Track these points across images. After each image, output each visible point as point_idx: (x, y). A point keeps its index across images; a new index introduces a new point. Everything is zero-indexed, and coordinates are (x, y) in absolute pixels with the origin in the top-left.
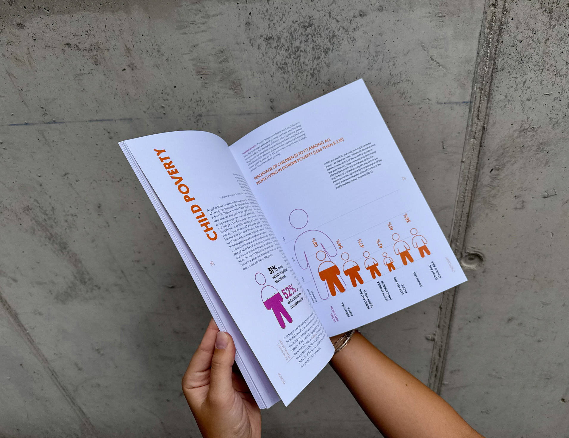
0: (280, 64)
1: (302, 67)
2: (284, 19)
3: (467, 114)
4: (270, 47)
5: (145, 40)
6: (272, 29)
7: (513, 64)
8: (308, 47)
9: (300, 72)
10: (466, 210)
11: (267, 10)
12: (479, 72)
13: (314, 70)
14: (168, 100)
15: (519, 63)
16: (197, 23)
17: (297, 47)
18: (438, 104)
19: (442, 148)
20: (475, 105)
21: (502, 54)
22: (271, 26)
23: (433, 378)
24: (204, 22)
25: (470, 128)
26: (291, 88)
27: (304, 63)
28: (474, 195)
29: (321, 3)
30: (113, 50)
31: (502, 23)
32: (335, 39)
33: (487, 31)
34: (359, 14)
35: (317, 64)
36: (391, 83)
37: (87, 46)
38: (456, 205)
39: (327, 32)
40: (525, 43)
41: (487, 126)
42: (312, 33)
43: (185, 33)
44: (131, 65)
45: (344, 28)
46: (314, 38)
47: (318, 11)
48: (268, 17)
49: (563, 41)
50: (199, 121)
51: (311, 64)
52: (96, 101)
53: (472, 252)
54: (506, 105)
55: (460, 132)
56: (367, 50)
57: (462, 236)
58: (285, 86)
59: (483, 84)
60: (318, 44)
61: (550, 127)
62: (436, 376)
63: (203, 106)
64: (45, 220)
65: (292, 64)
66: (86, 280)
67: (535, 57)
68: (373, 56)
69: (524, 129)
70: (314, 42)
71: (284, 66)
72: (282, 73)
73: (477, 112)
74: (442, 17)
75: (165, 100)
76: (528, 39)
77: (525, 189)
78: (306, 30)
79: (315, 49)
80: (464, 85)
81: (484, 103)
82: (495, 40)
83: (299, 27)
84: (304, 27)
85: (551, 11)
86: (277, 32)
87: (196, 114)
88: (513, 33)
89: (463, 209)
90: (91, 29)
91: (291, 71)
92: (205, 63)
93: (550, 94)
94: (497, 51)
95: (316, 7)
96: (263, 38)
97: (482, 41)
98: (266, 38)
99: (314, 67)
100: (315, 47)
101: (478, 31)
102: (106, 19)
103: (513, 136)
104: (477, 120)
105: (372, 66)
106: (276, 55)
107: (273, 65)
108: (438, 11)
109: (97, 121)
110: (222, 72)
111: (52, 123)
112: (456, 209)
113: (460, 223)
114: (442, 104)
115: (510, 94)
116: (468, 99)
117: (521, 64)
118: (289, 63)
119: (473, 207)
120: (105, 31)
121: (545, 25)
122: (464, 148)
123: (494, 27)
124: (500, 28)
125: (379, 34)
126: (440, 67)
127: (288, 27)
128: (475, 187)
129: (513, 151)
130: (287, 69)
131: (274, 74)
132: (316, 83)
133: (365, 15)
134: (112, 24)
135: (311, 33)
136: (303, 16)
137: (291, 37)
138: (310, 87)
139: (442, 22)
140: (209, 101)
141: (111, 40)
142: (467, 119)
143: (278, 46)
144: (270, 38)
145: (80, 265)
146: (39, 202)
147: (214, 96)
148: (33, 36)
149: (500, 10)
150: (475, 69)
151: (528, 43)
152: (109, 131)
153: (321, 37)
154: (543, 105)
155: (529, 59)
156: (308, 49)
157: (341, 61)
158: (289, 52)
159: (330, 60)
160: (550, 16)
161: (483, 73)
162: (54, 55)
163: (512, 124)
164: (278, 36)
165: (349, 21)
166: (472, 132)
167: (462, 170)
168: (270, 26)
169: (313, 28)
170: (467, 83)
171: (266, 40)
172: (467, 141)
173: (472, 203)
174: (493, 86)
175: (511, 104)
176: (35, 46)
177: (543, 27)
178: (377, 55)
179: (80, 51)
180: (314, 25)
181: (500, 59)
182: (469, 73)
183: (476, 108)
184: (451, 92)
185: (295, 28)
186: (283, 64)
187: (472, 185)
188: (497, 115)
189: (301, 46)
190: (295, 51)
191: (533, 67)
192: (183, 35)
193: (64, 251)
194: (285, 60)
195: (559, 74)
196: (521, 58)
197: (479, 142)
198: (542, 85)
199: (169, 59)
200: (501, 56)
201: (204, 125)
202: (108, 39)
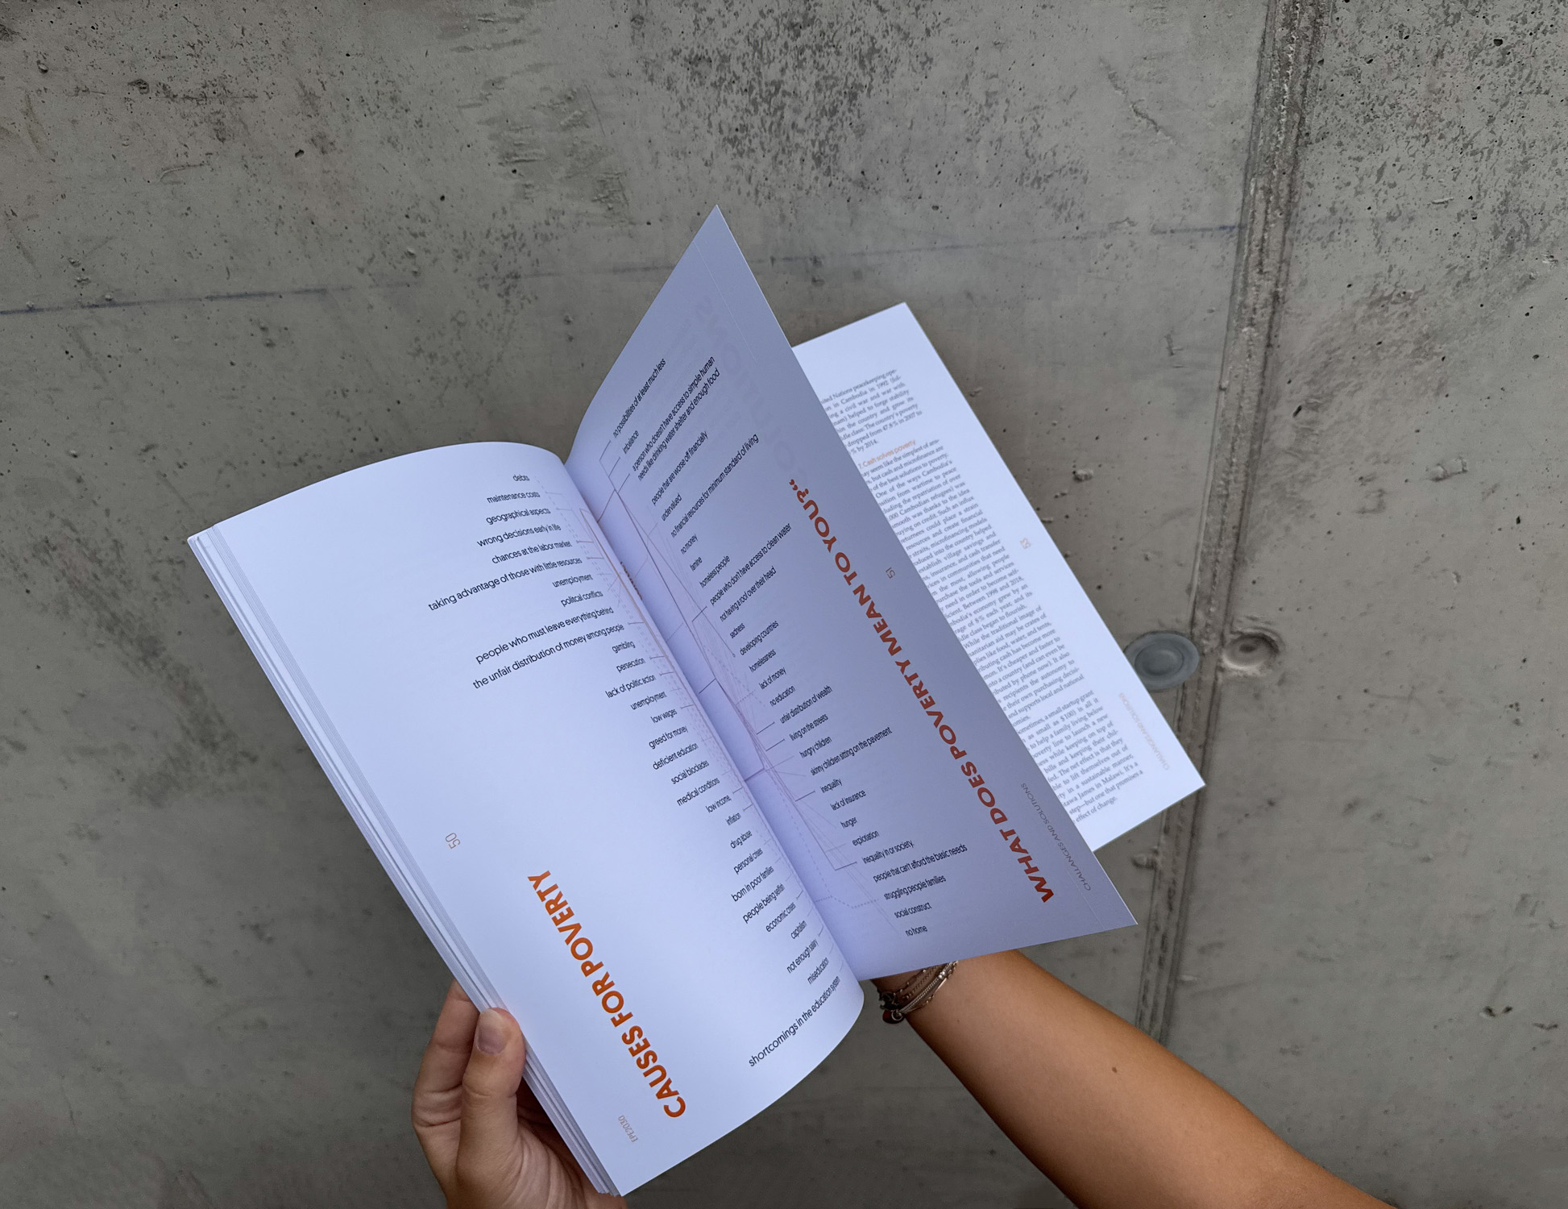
0: (730, 130)
1: (788, 138)
3: (1231, 259)
4: (701, 84)
5: (354, 68)
6: (704, 32)
7: (1351, 121)
8: (803, 83)
9: (783, 150)
10: (1232, 520)
12: (1263, 146)
13: (822, 144)
14: (423, 234)
15: (1367, 119)
16: (498, 18)
17: (773, 83)
18: (1155, 234)
19: (1167, 352)
20: (1251, 234)
21: (1320, 96)
22: (700, 25)
23: (1154, 967)
24: (517, 17)
25: (1239, 298)
26: (760, 194)
27: (793, 125)
28: (1254, 478)
30: (266, 98)
31: (1321, 9)
32: (876, 61)
33: (1281, 32)
35: (831, 129)
36: (1028, 178)
37: (193, 86)
38: (1206, 505)
39: (854, 40)
40: (1381, 63)
41: (1285, 290)
42: (814, 45)
43: (466, 48)
44: (318, 141)
45: (899, 29)
46: (820, 56)
49: (1480, 59)
50: (511, 291)
51: (813, 128)
52: (226, 241)
53: (1249, 631)
54: (1333, 233)
55: (1214, 309)
56: (964, 89)
57: (1224, 590)
58: (744, 191)
59: (1273, 177)
60: (830, 72)
61: (1450, 290)
62: (1161, 963)
63: (520, 250)
64: (95, 576)
65: (763, 130)
66: (217, 739)
67: (1406, 102)
68: (981, 106)
69: (1382, 298)
70: (820, 67)
71: (739, 135)
72: (734, 155)
73: (1257, 253)
75: (415, 235)
76: (1389, 54)
77: (1386, 459)
78: (798, 35)
79: (824, 88)
80: (1222, 180)
81: (1277, 230)
82: (1302, 57)
83: (778, 26)
84: (792, 26)
86: (720, 42)
87: (503, 271)
88: (1348, 38)
89: (1225, 517)
90: (202, 38)
91: (759, 148)
92: (525, 130)
93: (1447, 202)
94: (1308, 86)
96: (681, 60)
97: (1267, 61)
98: (687, 57)
99: (822, 136)
100: (822, 82)
101: (1257, 33)
102: (245, 10)
103: (1353, 315)
104: (1257, 275)
105: (977, 133)
106: (717, 104)
107: (708, 132)
109: (229, 297)
110: (570, 155)
111: (104, 306)
112: (1205, 518)
113: (1216, 554)
114: (1165, 232)
115: (1343, 202)
116: (1233, 218)
117: (1372, 120)
118: (752, 127)
119: (1252, 509)
120: (242, 45)
121: (1433, 15)
122: (1224, 352)
123: (1299, 22)
124: (1315, 25)
125: (995, 44)
126: (1159, 133)
127: (747, 28)
128: (1256, 457)
129: (1354, 358)
130: (747, 142)
131: (714, 156)
132: (827, 180)
134: (261, 24)
135: (810, 44)
137: (756, 54)
138: (813, 191)
139: (1162, 8)
140: (538, 236)
141: (259, 69)
142: (1231, 273)
143: (722, 80)
144: (700, 59)
145: (197, 699)
146: (78, 528)
147: (551, 221)
148: (39, 62)
150: (1251, 137)
151: (1388, 64)
152: (262, 325)
153: (838, 53)
154: (1431, 232)
155: (1392, 107)
156: (804, 88)
157: (895, 119)
158: (751, 97)
159: (863, 118)
161: (1272, 149)
162: (102, 113)
163: (1350, 286)
164: (722, 54)
165: (914, 11)
166: (1245, 307)
167: (1220, 413)
168: (698, 25)
169: (816, 30)
170: (1232, 175)
171: (688, 63)
172: (1233, 333)
173: (1247, 499)
174: (1298, 183)
175: (1347, 231)
176: (45, 89)
177: (1427, 20)
178: (990, 101)
179: (173, 101)
180: (818, 21)
181: (1318, 109)
182: (1235, 149)
183: (1254, 243)
184: (1188, 200)
185: (767, 29)
186: (737, 130)
187: (1247, 451)
188: (1310, 260)
189: (784, 78)
190: (768, 93)
191: (1403, 129)
192: (460, 52)
193: (152, 663)
194: (742, 118)
195: (1470, 146)
196: (1370, 106)
197: (1266, 333)
198: (1427, 178)
199: (423, 120)
200: (1319, 100)
201: (525, 302)
202: (252, 66)
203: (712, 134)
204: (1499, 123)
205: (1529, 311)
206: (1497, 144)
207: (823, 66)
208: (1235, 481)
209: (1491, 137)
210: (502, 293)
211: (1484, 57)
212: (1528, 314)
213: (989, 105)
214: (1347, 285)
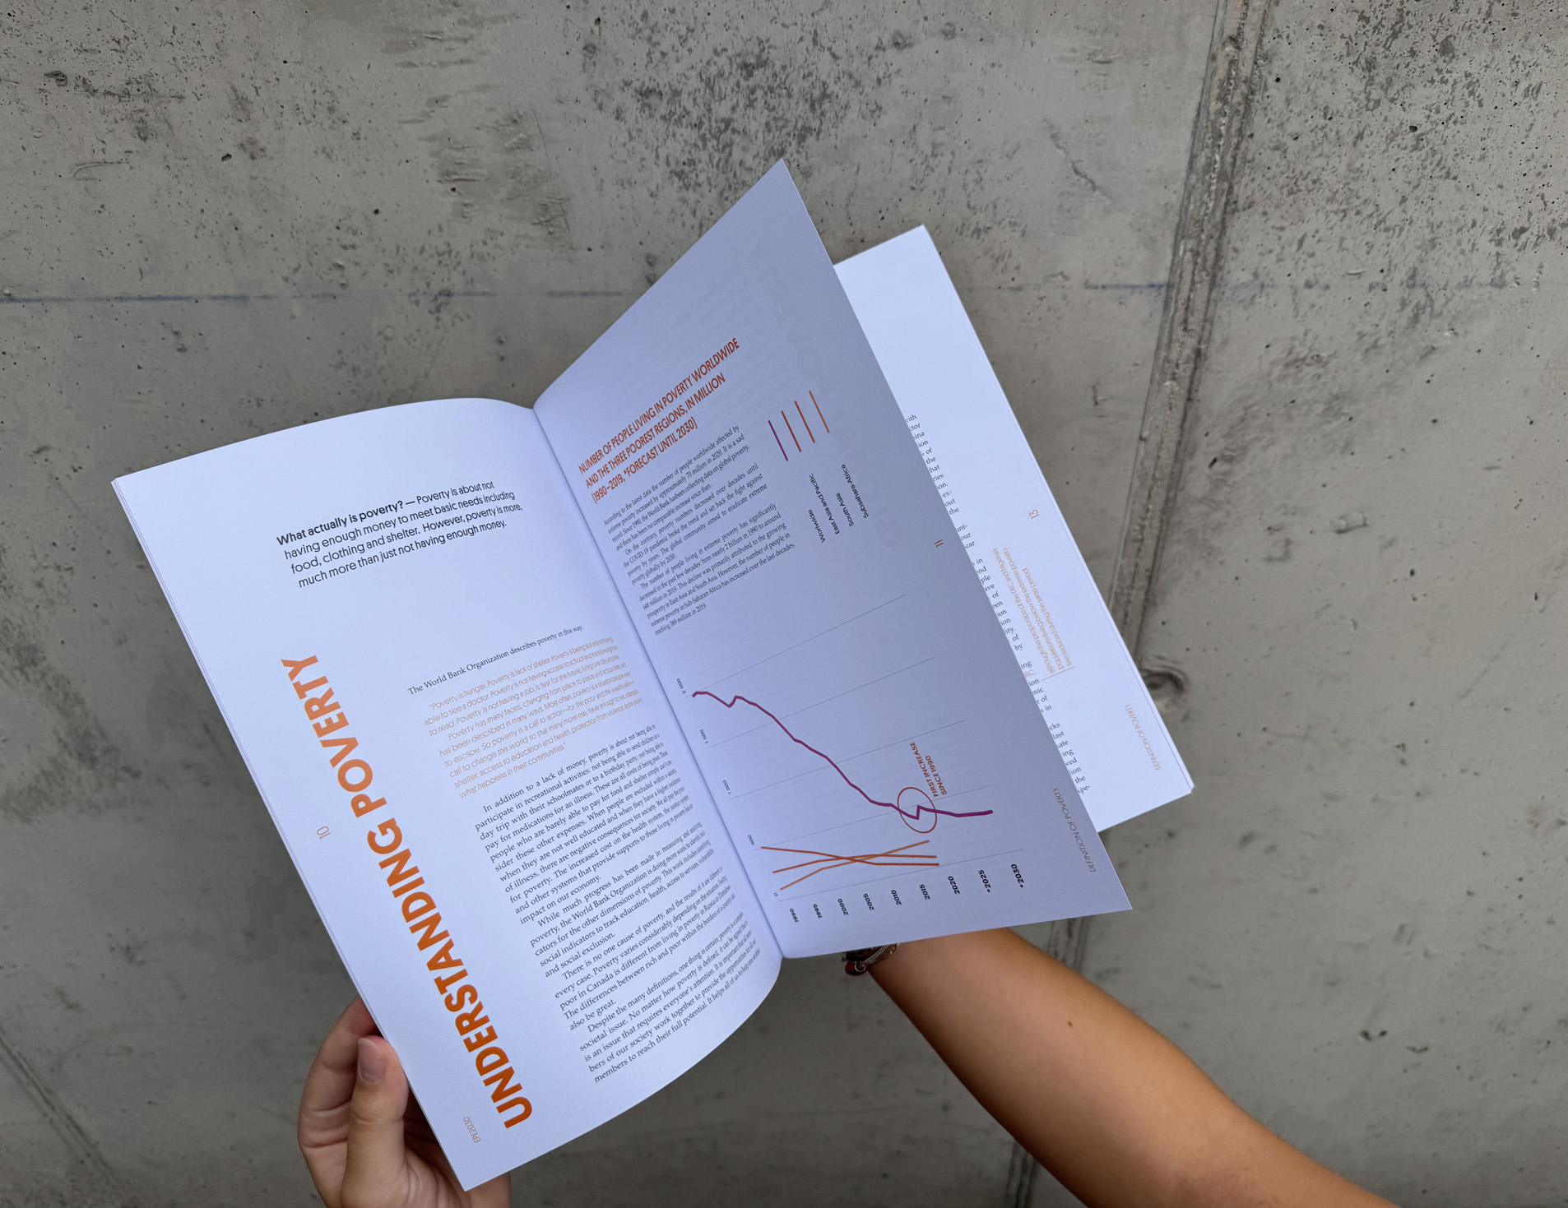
0: (677, 163)
1: (735, 175)
2: (691, 43)
3: (1158, 316)
4: (651, 116)
5: (291, 76)
6: (657, 65)
7: (1276, 193)
8: (752, 122)
9: (730, 187)
10: (1146, 563)
11: (645, 16)
12: (1193, 210)
14: (353, 247)
15: (1291, 192)
16: (445, 37)
17: (723, 120)
18: (1087, 288)
19: (1092, 402)
20: (1178, 294)
21: (1249, 168)
22: (653, 58)
24: (466, 37)
25: (1163, 354)
26: (703, 228)
27: (741, 163)
28: (1168, 524)
29: (792, 6)
30: (195, 99)
31: (1253, 87)
32: (826, 105)
33: (1215, 106)
34: (893, 41)
36: (968, 229)
37: (117, 82)
38: (1122, 547)
39: (806, 84)
40: (1305, 141)
41: (1207, 348)
42: (766, 85)
43: (411, 65)
44: (248, 147)
45: (851, 76)
46: (771, 97)
47: (784, 25)
48: (647, 32)
49: (1396, 143)
50: (442, 308)
51: (761, 167)
52: (141, 242)
53: (1156, 669)
54: (1254, 296)
55: (1139, 362)
56: (911, 138)
57: (1135, 629)
58: (688, 224)
59: (1201, 241)
60: (780, 113)
61: (1359, 356)
63: (455, 268)
65: (710, 165)
66: (97, 753)
67: (1327, 178)
68: (926, 156)
69: (1296, 360)
70: (771, 107)
71: (686, 168)
73: (1183, 312)
74: (1104, 63)
75: (345, 247)
76: (1313, 133)
77: (1293, 511)
78: (750, 75)
79: (774, 129)
80: (1153, 240)
81: (1202, 290)
82: (1233, 131)
83: (731, 65)
84: (745, 66)
85: (1371, 65)
86: (672, 77)
87: (436, 288)
88: (1277, 115)
89: (1138, 560)
90: (129, 34)
91: (706, 183)
92: (467, 150)
93: (1360, 274)
94: (1238, 158)
95: (779, 15)
96: (632, 91)
97: (1201, 132)
98: (638, 89)
100: (772, 123)
101: (1194, 105)
102: (177, 9)
103: (1269, 374)
104: (1182, 333)
105: (922, 182)
106: (665, 137)
107: (656, 164)
108: (1094, 47)
109: (141, 299)
110: (513, 177)
111: (2, 301)
112: (1120, 560)
113: (1129, 595)
114: (1096, 288)
115: (1265, 269)
116: (1162, 277)
117: (1295, 193)
118: (700, 161)
119: (1164, 554)
120: (172, 44)
121: (1355, 100)
122: (1146, 403)
123: (1232, 98)
124: (1247, 101)
125: (944, 97)
126: (1097, 193)
127: (700, 65)
128: (1171, 504)
129: (1268, 415)
130: (693, 176)
131: (660, 188)
133: (909, 44)
134: (194, 24)
135: (763, 84)
136: (744, 37)
137: (708, 91)
139: (1105, 75)
140: (475, 256)
141: (188, 69)
142: (1158, 328)
143: (672, 113)
144: (651, 91)
145: (78, 710)
147: (489, 241)
149: (1248, 52)
150: (1183, 202)
151: (1313, 142)
152: (175, 329)
153: (790, 95)
154: (1344, 301)
155: (1314, 182)
156: (753, 127)
157: (841, 164)
158: (700, 133)
159: (811, 160)
160: (1368, 78)
161: (1202, 213)
162: (14, 103)
163: (1268, 346)
164: (673, 88)
165: (866, 59)
166: (1169, 362)
167: (1139, 461)
168: (651, 58)
169: (769, 73)
170: (1163, 236)
171: (638, 95)
172: (1156, 386)
173: (1161, 543)
174: (1224, 247)
175: (1267, 295)
177: (1350, 103)
178: (935, 152)
179: (93, 95)
180: (771, 64)
181: (1245, 180)
182: (1167, 212)
183: (1180, 302)
184: (1120, 258)
185: (720, 67)
186: (684, 163)
187: (1163, 498)
188: (1232, 321)
189: (735, 117)
190: (717, 130)
191: (1324, 203)
192: (404, 67)
193: (29, 671)
194: (690, 152)
195: (1383, 223)
196: (1294, 180)
197: (1186, 388)
198: (1344, 250)
199: (361, 132)
200: (1247, 171)
201: (457, 320)
202: (181, 66)
203: (658, 166)
204: (1411, 203)
205: (1430, 378)
206: (1407, 222)
207: (774, 108)
208: (1151, 526)
209: (1404, 216)
210: (434, 310)
211: (1400, 141)
212: (1428, 382)
213: (935, 156)
214: (1266, 345)
